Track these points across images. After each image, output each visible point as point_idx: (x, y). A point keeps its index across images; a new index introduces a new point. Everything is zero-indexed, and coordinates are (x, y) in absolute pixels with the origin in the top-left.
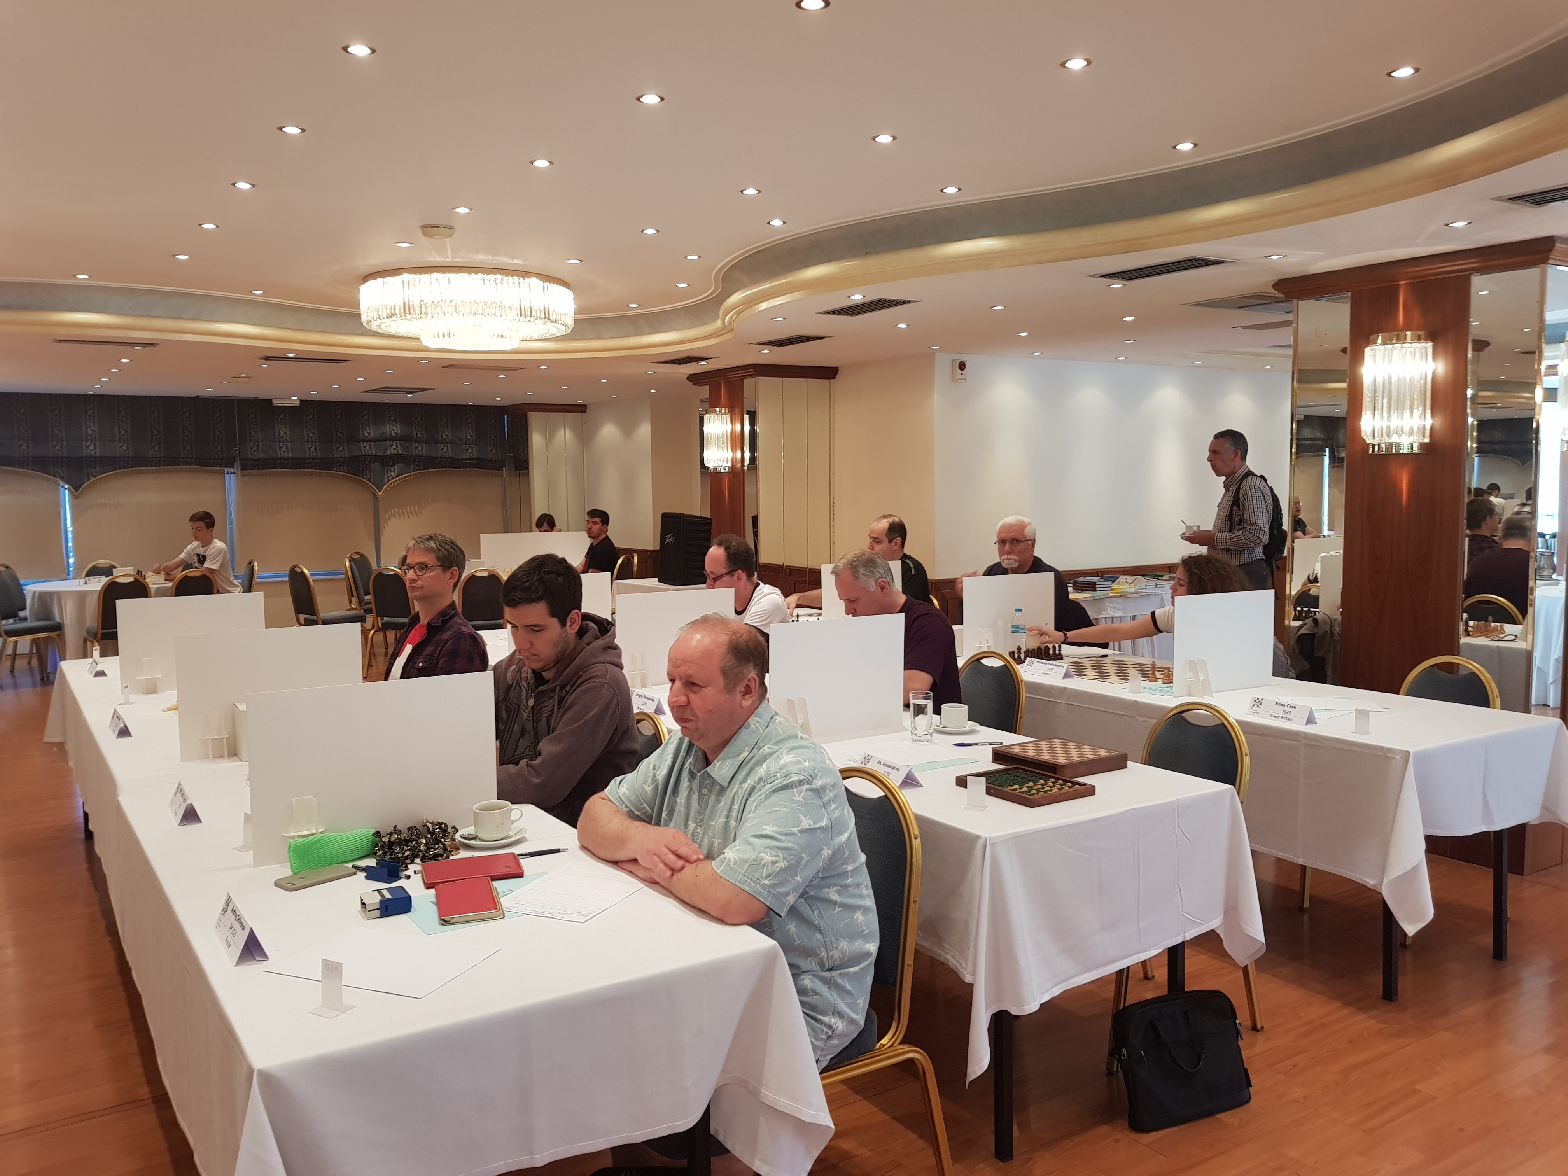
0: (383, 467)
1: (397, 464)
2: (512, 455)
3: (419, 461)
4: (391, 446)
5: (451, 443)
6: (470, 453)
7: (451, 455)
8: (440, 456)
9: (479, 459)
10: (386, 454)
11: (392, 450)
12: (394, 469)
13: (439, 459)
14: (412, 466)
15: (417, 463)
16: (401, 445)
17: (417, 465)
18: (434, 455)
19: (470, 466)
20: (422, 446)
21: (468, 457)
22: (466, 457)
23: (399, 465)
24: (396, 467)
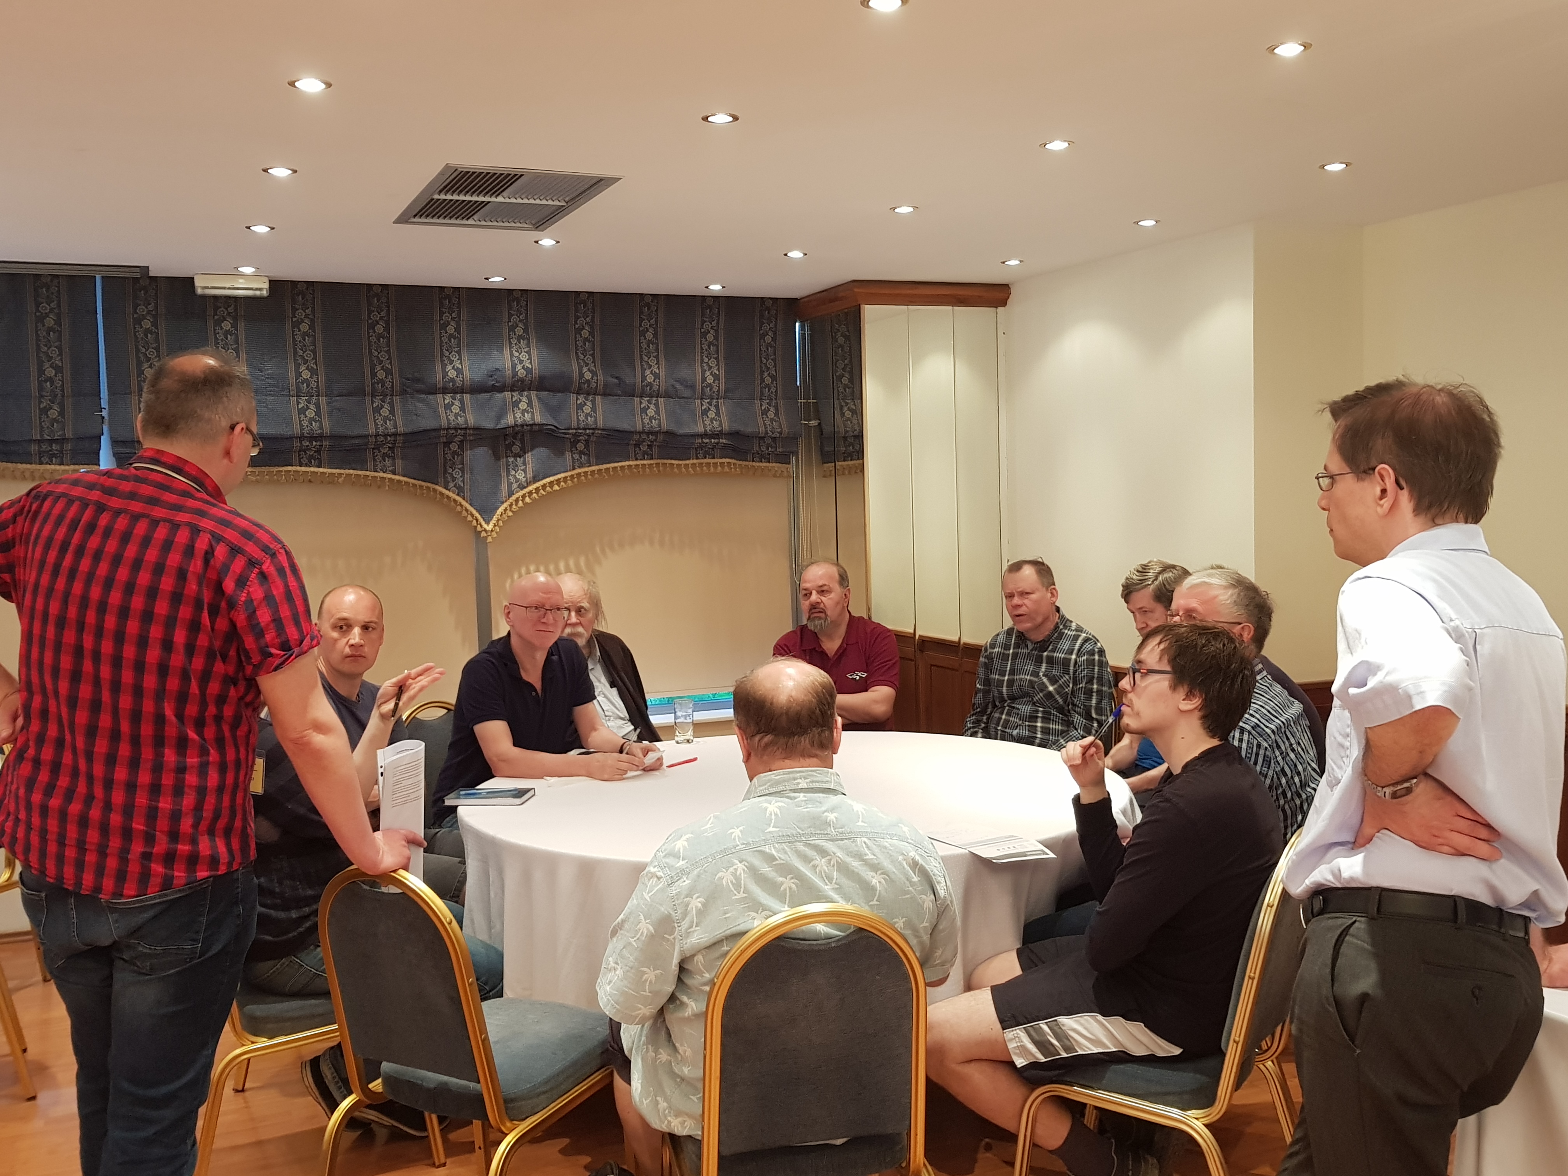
0: (497, 458)
1: (532, 450)
2: (814, 423)
3: (587, 441)
4: (516, 404)
5: (667, 395)
6: (712, 420)
7: (665, 426)
8: (639, 427)
9: (734, 434)
10: (503, 424)
11: (518, 415)
12: (524, 464)
13: (636, 437)
14: (568, 455)
15: (581, 446)
16: (539, 399)
17: (581, 453)
18: (625, 426)
19: (709, 452)
20: (593, 402)
21: (708, 429)
22: (701, 429)
23: (534, 452)
24: (529, 457)
